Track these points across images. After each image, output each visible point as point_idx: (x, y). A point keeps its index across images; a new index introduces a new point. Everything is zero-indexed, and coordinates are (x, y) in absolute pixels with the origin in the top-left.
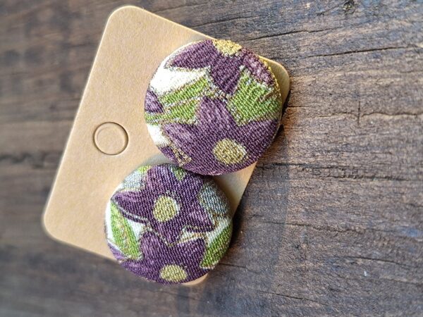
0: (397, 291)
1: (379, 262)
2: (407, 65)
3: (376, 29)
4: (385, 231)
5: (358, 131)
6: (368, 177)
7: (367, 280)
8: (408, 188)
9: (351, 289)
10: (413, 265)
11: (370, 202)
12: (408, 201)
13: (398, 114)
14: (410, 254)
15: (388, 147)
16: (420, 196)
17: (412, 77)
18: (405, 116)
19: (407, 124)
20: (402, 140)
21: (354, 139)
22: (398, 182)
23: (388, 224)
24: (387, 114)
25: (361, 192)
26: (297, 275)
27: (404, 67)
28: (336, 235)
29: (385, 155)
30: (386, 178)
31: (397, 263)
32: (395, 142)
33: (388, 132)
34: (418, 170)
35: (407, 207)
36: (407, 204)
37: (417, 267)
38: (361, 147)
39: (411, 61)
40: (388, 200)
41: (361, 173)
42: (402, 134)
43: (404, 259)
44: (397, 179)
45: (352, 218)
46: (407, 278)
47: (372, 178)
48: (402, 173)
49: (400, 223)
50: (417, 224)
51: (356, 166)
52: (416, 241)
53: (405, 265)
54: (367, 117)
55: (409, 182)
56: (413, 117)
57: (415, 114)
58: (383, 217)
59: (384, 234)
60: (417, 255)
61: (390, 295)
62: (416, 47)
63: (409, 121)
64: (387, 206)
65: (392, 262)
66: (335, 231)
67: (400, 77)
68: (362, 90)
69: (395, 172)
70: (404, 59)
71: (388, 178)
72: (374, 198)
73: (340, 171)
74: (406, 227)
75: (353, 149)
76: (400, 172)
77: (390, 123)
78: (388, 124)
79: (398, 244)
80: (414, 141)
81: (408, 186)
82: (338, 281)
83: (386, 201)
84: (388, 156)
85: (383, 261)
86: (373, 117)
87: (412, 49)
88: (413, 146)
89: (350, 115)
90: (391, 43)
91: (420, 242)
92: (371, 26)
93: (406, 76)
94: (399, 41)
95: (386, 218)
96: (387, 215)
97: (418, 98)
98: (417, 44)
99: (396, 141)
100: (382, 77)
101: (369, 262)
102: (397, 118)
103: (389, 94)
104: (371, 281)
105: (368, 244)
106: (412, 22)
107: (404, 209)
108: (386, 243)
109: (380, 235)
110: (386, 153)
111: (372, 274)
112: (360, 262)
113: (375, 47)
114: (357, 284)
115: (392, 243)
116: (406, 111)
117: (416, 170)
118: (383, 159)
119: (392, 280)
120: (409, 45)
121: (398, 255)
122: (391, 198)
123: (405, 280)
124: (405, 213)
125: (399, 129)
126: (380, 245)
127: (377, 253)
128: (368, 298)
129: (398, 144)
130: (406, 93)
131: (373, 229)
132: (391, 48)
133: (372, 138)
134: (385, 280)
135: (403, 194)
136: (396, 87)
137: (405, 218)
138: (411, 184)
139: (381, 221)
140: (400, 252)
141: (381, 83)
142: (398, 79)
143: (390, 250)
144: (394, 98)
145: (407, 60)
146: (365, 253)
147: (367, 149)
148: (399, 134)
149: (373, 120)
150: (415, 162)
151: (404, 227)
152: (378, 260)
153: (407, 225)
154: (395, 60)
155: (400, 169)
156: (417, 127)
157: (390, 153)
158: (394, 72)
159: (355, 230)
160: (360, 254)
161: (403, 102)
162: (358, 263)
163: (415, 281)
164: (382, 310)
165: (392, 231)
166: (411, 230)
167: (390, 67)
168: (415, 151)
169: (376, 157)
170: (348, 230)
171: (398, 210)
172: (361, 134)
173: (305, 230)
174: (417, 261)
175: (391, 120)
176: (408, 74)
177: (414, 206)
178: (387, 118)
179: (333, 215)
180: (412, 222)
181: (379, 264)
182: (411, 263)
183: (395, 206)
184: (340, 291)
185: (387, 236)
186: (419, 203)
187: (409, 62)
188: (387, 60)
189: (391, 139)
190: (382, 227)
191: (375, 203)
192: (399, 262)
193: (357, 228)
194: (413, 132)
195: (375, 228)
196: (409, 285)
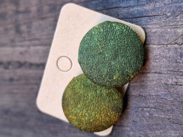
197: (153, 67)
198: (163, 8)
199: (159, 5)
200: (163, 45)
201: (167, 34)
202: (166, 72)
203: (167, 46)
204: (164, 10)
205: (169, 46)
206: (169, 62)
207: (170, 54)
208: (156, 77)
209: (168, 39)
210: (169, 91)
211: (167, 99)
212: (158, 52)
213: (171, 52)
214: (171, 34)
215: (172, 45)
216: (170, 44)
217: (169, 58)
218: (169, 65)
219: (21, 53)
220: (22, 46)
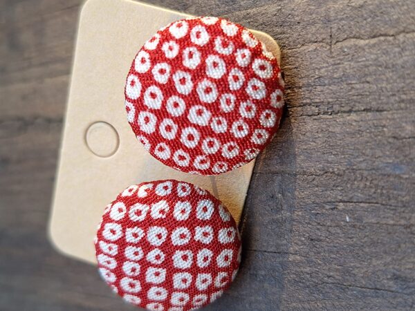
0: (383, 234)
1: (362, 205)
4: (366, 170)
5: (331, 60)
6: (345, 112)
7: (350, 226)
8: (390, 119)
9: (332, 237)
10: (400, 204)
11: (348, 140)
12: (390, 134)
14: (395, 192)
15: (366, 75)
16: (404, 127)
18: (382, 38)
19: (385, 47)
20: (380, 66)
21: (327, 71)
22: (378, 113)
23: (370, 162)
24: (362, 39)
25: (337, 130)
26: (274, 227)
28: (314, 180)
29: (362, 85)
30: (364, 110)
32: (372, 69)
33: (364, 59)
34: (400, 97)
35: (391, 140)
36: (389, 137)
37: (404, 206)
38: (335, 78)
40: (368, 135)
41: (336, 108)
42: (380, 59)
43: (389, 199)
44: (377, 111)
45: (330, 159)
46: (393, 220)
47: (350, 111)
48: (382, 103)
49: (382, 159)
50: (402, 158)
51: (330, 100)
53: (391, 205)
54: (339, 44)
55: (391, 112)
56: (391, 38)
57: (392, 36)
58: (364, 154)
61: (375, 240)
64: (368, 142)
65: (377, 203)
66: (312, 175)
68: (332, 14)
69: (374, 103)
72: (352, 134)
73: (313, 108)
74: (390, 163)
75: (326, 82)
76: (380, 102)
78: (364, 49)
79: (381, 183)
80: (393, 66)
81: (389, 116)
82: (318, 229)
83: (366, 136)
84: (366, 85)
86: (346, 43)
89: (321, 44)
91: (406, 179)
95: (368, 156)
96: (368, 151)
99: (374, 68)
101: (350, 206)
102: (373, 41)
103: (362, 16)
104: (354, 226)
105: (349, 186)
107: (386, 142)
108: (368, 184)
109: (362, 175)
110: (363, 83)
111: (355, 219)
112: (341, 206)
114: (339, 231)
115: (375, 182)
116: (382, 33)
117: (397, 98)
118: (361, 89)
119: (378, 223)
121: (382, 194)
122: (371, 132)
123: (392, 222)
124: (388, 148)
126: (362, 185)
127: (359, 195)
128: (352, 245)
129: (375, 71)
130: (382, 13)
133: (347, 67)
136: (371, 7)
138: (392, 114)
139: (361, 159)
140: (384, 192)
141: (353, 4)
143: (373, 190)
144: (369, 20)
146: (346, 196)
147: (342, 81)
148: (376, 59)
149: (346, 47)
150: (396, 89)
151: (388, 163)
152: (361, 202)
153: (391, 161)
155: (380, 99)
156: (397, 50)
157: (368, 82)
159: (333, 172)
160: (340, 198)
162: (339, 208)
163: (403, 222)
164: (369, 257)
165: (374, 169)
166: (395, 166)
168: (395, 78)
169: (353, 88)
170: (326, 173)
172: (335, 64)
173: (280, 178)
174: (404, 199)
175: (366, 45)
178: (362, 42)
179: (309, 158)
180: (396, 157)
181: (362, 207)
182: (397, 203)
184: (321, 240)
185: (369, 175)
186: (403, 135)
190: (363, 165)
191: (353, 139)
192: (384, 202)
193: (336, 170)
195: (354, 167)
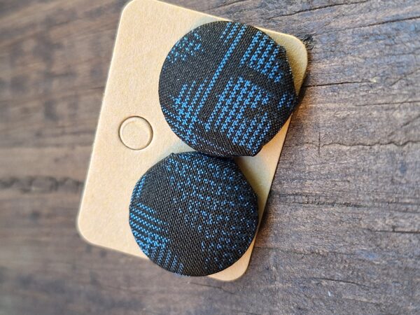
2: (361, 99)
3: (333, 64)
13: (354, 145)
17: (367, 110)
27: (358, 101)
31: (357, 284)
39: (365, 95)
52: (374, 264)
59: (345, 257)
60: (375, 277)
62: (369, 82)
63: (364, 151)
67: (356, 110)
70: (359, 93)
71: (347, 205)
77: (348, 153)
85: (344, 282)
87: (365, 83)
88: (369, 175)
90: (347, 78)
92: (328, 62)
93: (360, 109)
94: (353, 76)
97: (372, 130)
98: (370, 79)
100: (339, 109)
106: (365, 58)
113: (332, 81)
120: (363, 79)
125: (356, 159)
131: (335, 253)
132: (348, 83)
134: (347, 300)
135: (360, 219)
137: (363, 242)
142: (354, 112)
145: (362, 94)
154: (351, 93)
158: (350, 105)
161: (359, 133)
167: (346, 101)
171: (357, 234)
176: (363, 107)
177: (371, 231)
183: (354, 231)
187: (363, 96)
188: (344, 94)
189: (349, 168)
194: (368, 162)
196: (368, 305)
197: (341, 193)
198: (362, 68)
199: (352, 61)
200: (363, 145)
201: (370, 122)
202: (371, 204)
203: (373, 147)
204: (364, 71)
205: (376, 147)
206: (378, 181)
207: (379, 165)
208: (349, 213)
209: (375, 132)
210: (378, 246)
211: (374, 262)
212: (353, 160)
213: (381, 161)
214: (380, 123)
215: (382, 146)
216: (378, 143)
217: (377, 172)
218: (376, 189)
219: (57, 160)
220: (58, 145)
